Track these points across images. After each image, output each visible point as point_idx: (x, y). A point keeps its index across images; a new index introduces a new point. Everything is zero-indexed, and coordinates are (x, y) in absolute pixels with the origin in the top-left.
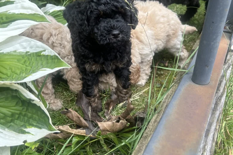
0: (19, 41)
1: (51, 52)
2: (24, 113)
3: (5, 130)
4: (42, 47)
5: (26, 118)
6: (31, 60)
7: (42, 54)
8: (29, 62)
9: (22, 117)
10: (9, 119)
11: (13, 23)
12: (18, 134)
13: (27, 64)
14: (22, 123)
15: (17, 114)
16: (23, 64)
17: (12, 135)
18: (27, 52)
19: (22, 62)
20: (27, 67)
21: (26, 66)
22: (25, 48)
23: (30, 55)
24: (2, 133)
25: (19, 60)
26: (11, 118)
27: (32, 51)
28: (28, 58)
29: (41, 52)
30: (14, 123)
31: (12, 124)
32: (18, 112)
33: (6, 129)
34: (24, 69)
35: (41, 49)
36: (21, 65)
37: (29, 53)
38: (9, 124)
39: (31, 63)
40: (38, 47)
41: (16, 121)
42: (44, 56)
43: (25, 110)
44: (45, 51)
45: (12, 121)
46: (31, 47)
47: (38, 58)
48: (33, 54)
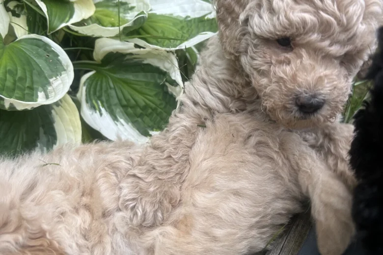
2: (159, 110)
3: (128, 124)
5: (159, 118)
6: (191, 27)
7: (206, 18)
8: (187, 29)
9: (155, 115)
10: (139, 111)
12: (140, 134)
13: (185, 31)
14: (151, 124)
15: (151, 108)
16: (179, 30)
17: (133, 134)
18: (187, 17)
19: (179, 27)
20: (184, 35)
21: (183, 33)
22: (186, 11)
23: (190, 21)
24: (123, 125)
25: (175, 25)
26: (141, 111)
27: (194, 16)
28: (187, 24)
30: (142, 119)
31: (139, 120)
32: (153, 106)
33: (130, 124)
34: (180, 36)
35: (207, 12)
36: (176, 30)
37: (189, 19)
38: (137, 119)
39: (190, 31)
41: (146, 117)
42: (208, 20)
43: (162, 106)
45: (141, 116)
46: (194, 11)
47: (200, 24)
48: (195, 19)
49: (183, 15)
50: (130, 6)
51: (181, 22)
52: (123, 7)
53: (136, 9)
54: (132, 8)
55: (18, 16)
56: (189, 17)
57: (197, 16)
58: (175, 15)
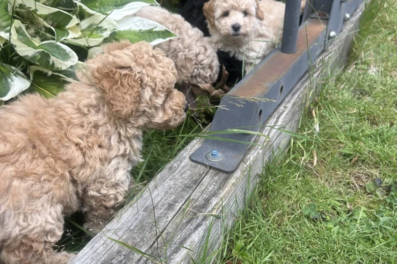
0: (134, 21)
1: (162, 27)
4: (154, 25)
6: (145, 36)
8: (143, 37)
11: (128, 5)
18: (140, 30)
19: (139, 36)
21: (142, 39)
22: (139, 27)
23: (143, 32)
25: (135, 35)
27: (144, 29)
29: (153, 29)
35: (153, 27)
39: (145, 38)
40: (150, 25)
42: (155, 32)
44: (156, 27)
46: (144, 26)
47: (150, 34)
48: (146, 31)
49: (138, 29)
50: (104, 28)
51: (138, 33)
52: (100, 30)
53: (108, 29)
54: (105, 30)
55: (35, 37)
56: (141, 30)
57: (147, 29)
58: (133, 29)
